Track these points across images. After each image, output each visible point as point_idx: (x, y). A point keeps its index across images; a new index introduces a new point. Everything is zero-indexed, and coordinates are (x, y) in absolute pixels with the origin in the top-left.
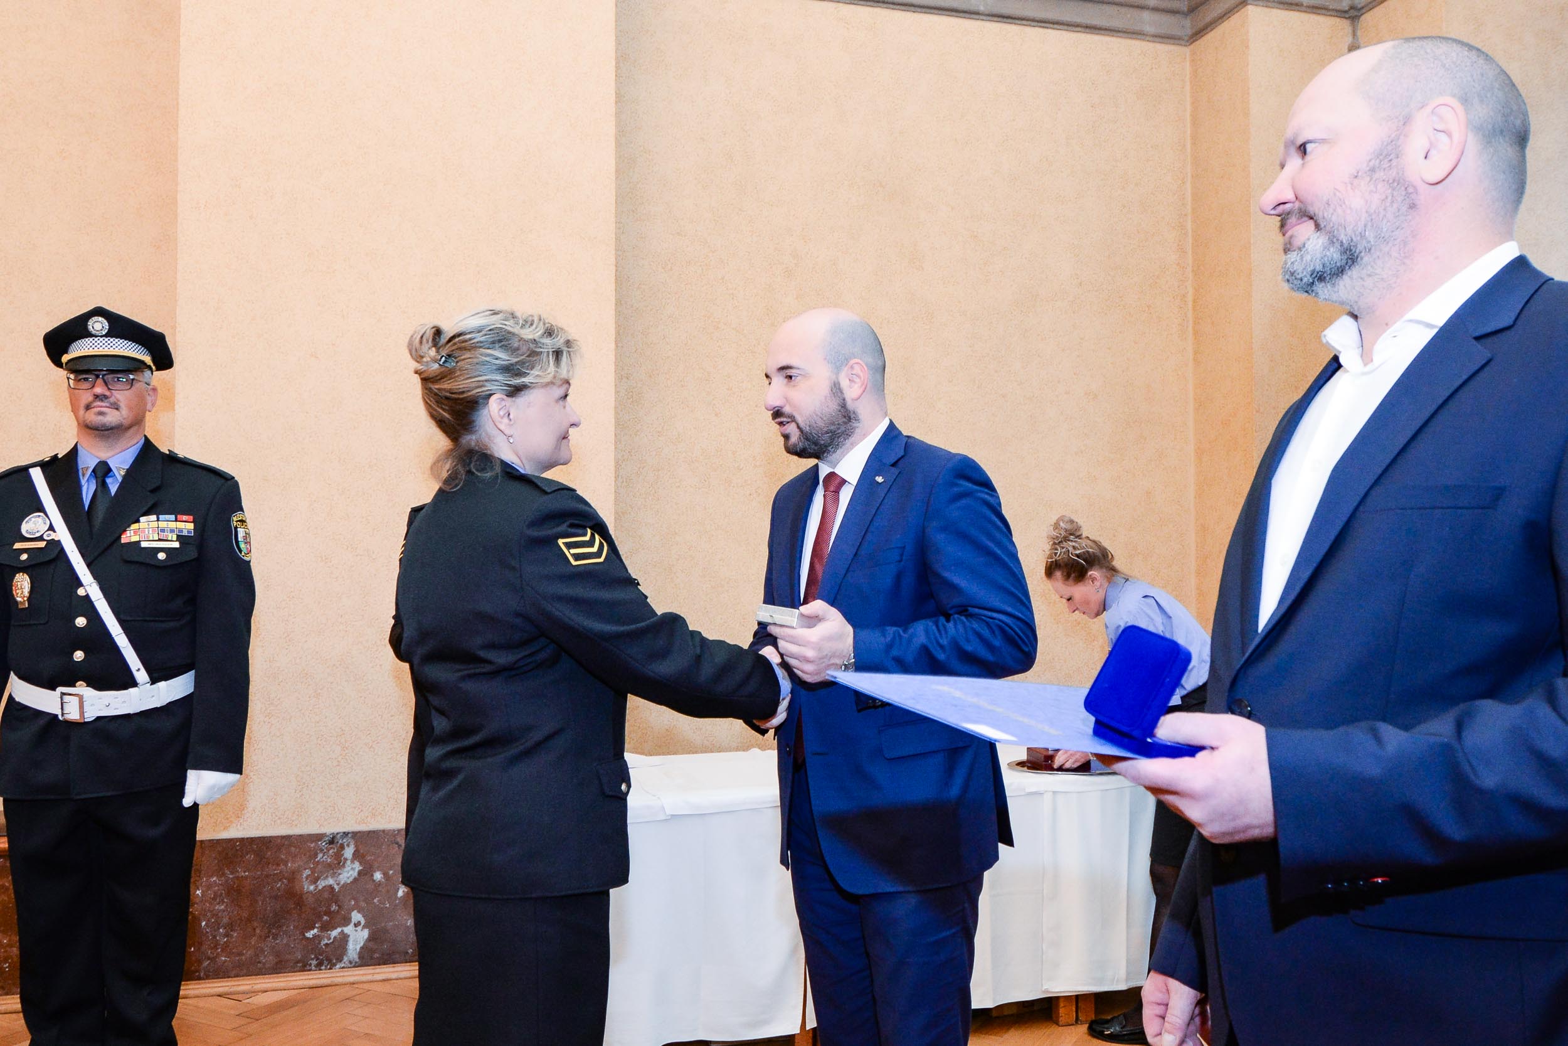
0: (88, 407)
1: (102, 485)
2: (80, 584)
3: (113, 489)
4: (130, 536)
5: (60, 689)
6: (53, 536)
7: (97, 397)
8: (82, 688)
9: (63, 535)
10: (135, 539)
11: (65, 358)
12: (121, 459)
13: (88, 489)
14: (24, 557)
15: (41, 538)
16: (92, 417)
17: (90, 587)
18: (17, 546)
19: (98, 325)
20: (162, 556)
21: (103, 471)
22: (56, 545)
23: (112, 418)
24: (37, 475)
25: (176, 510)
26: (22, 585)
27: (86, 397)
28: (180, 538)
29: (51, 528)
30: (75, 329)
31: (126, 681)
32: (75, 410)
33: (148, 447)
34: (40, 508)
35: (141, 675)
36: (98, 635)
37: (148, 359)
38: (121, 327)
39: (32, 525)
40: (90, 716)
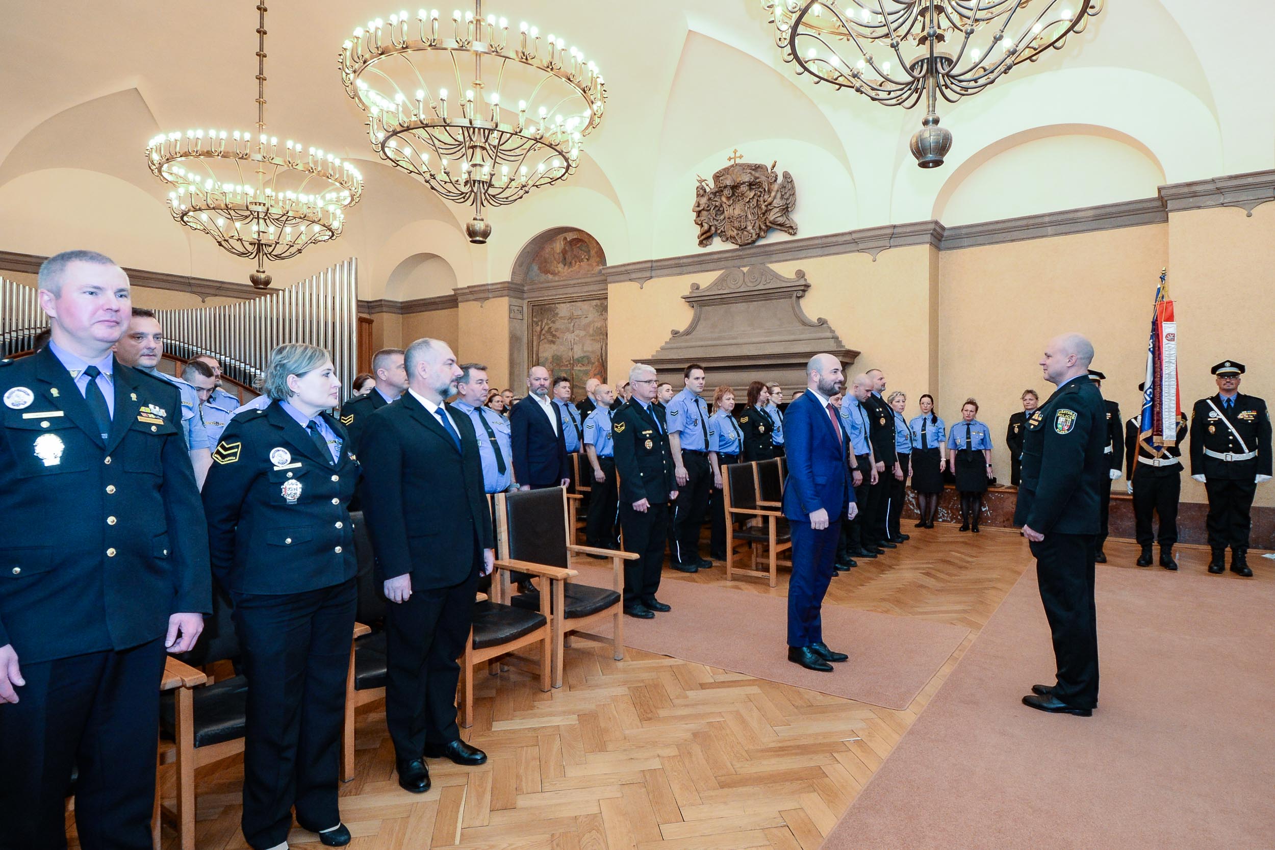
0: (1224, 384)
1: (1229, 405)
2: (1229, 429)
3: (1232, 405)
4: (1240, 416)
5: (1225, 454)
6: (1218, 417)
7: (1227, 382)
8: (1231, 453)
9: (1222, 416)
10: (1242, 417)
11: (1217, 373)
12: (1233, 397)
13: (1225, 405)
14: (1212, 422)
15: (1216, 418)
16: (1225, 387)
17: (1232, 429)
18: (1209, 419)
19: (1228, 364)
20: (1250, 421)
21: (1229, 400)
22: (1220, 420)
23: (1231, 387)
24: (1209, 401)
25: (1252, 410)
26: (1212, 429)
27: (1224, 382)
28: (1254, 417)
29: (1218, 415)
30: (1222, 365)
31: (1242, 452)
32: (1219, 384)
33: (1239, 394)
34: (1213, 410)
35: (1247, 451)
36: (1235, 441)
37: (1240, 372)
38: (1233, 364)
39: (1211, 414)
40: (1233, 460)
